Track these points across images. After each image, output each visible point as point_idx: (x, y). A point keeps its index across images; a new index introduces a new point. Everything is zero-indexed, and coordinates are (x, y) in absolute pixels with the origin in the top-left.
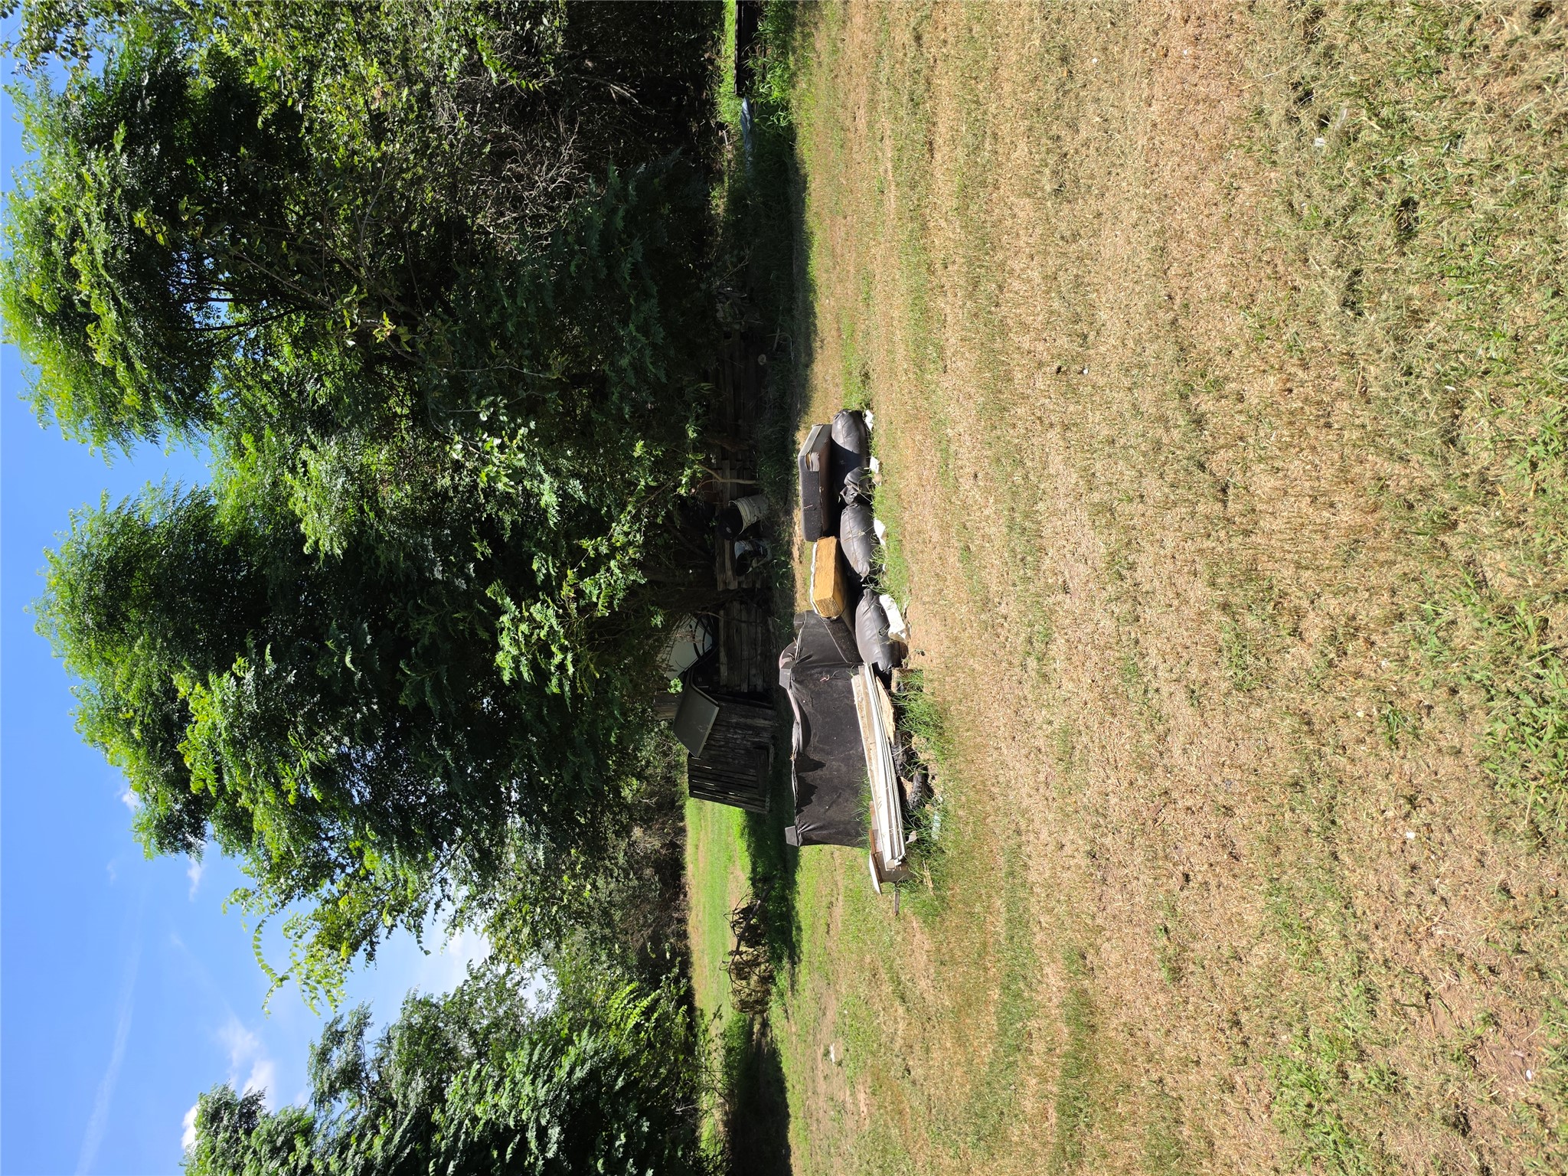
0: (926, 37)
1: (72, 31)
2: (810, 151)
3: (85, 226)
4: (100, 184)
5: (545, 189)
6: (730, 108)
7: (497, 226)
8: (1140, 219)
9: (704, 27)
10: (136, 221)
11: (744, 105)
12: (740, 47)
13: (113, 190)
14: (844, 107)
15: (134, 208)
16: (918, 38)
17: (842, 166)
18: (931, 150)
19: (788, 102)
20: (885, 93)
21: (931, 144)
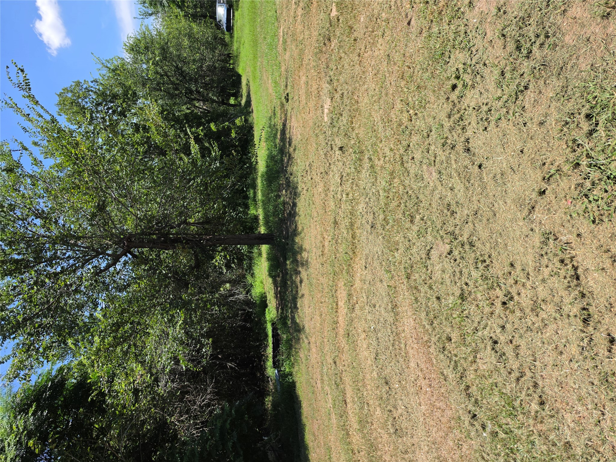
0: (337, 362)
1: (27, 371)
2: (302, 392)
3: (7, 448)
4: (19, 429)
5: (200, 405)
6: (271, 372)
7: (179, 421)
8: (429, 449)
9: (261, 340)
10: (29, 444)
11: (276, 371)
12: (274, 351)
13: (23, 432)
14: (312, 378)
15: (30, 438)
16: (335, 363)
17: (314, 400)
18: (346, 403)
19: (292, 373)
20: (325, 378)
21: (345, 401)
